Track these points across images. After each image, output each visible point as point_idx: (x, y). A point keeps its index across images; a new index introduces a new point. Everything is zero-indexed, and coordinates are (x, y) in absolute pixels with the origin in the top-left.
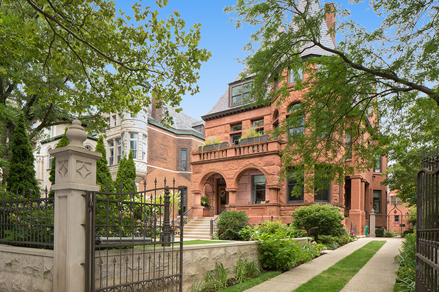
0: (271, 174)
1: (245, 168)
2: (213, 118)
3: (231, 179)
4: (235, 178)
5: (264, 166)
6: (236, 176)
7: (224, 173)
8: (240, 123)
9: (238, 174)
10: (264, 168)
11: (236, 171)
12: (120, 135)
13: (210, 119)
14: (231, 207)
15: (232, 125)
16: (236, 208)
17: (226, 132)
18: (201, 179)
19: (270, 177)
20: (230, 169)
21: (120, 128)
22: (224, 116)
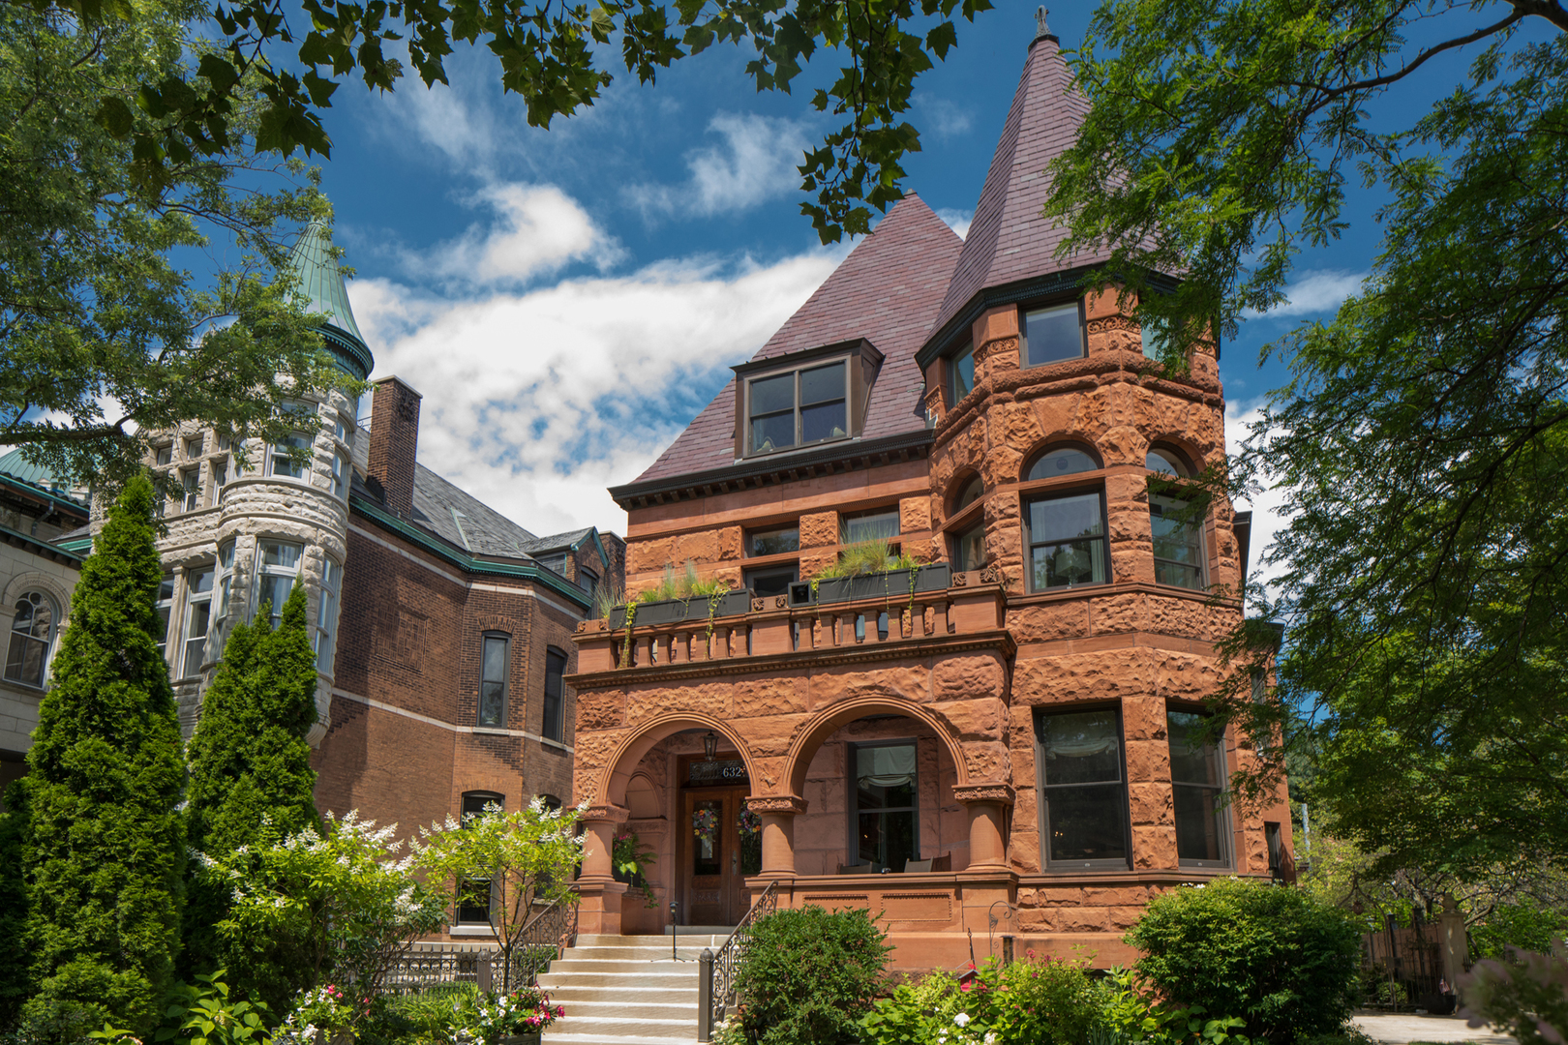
0: (974, 737)
1: (840, 708)
2: (667, 498)
3: (771, 753)
4: (795, 751)
5: (940, 699)
6: (799, 743)
7: (740, 725)
8: (791, 522)
9: (808, 731)
10: (941, 707)
11: (800, 717)
12: (212, 548)
13: (651, 501)
14: (777, 888)
15: (750, 529)
16: (799, 896)
17: (725, 557)
18: (616, 751)
19: (972, 748)
20: (769, 711)
21: (213, 520)
22: (716, 490)
